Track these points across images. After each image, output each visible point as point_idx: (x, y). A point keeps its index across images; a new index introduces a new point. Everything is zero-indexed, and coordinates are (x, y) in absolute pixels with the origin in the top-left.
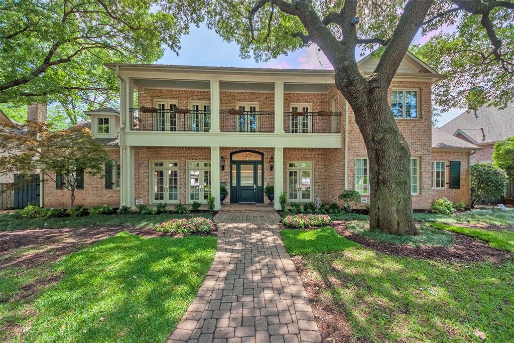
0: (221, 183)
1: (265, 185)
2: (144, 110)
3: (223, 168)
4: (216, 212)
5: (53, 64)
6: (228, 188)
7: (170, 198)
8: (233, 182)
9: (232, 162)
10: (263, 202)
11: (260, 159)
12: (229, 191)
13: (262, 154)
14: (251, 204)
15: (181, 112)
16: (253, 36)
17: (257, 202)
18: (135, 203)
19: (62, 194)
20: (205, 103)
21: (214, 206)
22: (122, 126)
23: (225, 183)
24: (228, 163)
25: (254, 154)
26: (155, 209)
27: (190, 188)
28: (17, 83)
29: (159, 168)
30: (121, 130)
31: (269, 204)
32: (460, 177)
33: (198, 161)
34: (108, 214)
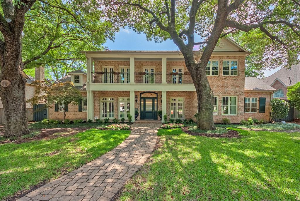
0: (135, 109)
1: (159, 110)
2: (98, 73)
3: (136, 101)
4: (133, 123)
5: (52, 48)
6: (139, 111)
7: (110, 116)
8: (142, 108)
9: (141, 98)
10: (157, 119)
11: (156, 97)
12: (139, 113)
13: (157, 94)
14: (150, 120)
15: (115, 74)
16: (152, 31)
17: (154, 119)
18: (94, 118)
19: (58, 114)
20: (127, 67)
21: (131, 120)
22: (88, 81)
23: (137, 109)
24: (139, 98)
25: (153, 94)
26: (104, 121)
27: (120, 112)
28: (35, 59)
29: (105, 101)
30: (87, 83)
31: (160, 120)
32: (265, 106)
33: (123, 98)
34: (82, 123)
